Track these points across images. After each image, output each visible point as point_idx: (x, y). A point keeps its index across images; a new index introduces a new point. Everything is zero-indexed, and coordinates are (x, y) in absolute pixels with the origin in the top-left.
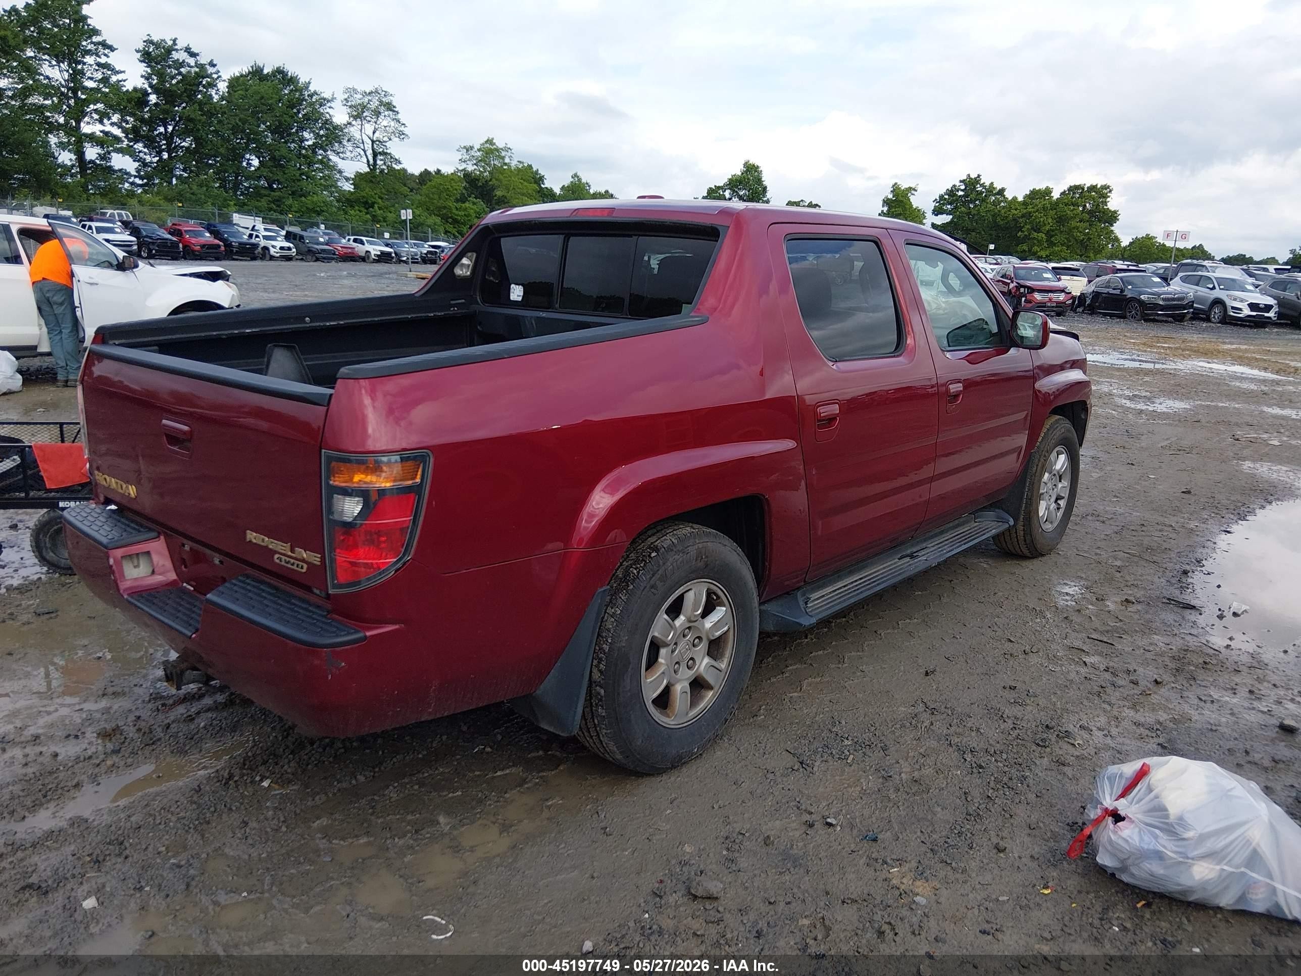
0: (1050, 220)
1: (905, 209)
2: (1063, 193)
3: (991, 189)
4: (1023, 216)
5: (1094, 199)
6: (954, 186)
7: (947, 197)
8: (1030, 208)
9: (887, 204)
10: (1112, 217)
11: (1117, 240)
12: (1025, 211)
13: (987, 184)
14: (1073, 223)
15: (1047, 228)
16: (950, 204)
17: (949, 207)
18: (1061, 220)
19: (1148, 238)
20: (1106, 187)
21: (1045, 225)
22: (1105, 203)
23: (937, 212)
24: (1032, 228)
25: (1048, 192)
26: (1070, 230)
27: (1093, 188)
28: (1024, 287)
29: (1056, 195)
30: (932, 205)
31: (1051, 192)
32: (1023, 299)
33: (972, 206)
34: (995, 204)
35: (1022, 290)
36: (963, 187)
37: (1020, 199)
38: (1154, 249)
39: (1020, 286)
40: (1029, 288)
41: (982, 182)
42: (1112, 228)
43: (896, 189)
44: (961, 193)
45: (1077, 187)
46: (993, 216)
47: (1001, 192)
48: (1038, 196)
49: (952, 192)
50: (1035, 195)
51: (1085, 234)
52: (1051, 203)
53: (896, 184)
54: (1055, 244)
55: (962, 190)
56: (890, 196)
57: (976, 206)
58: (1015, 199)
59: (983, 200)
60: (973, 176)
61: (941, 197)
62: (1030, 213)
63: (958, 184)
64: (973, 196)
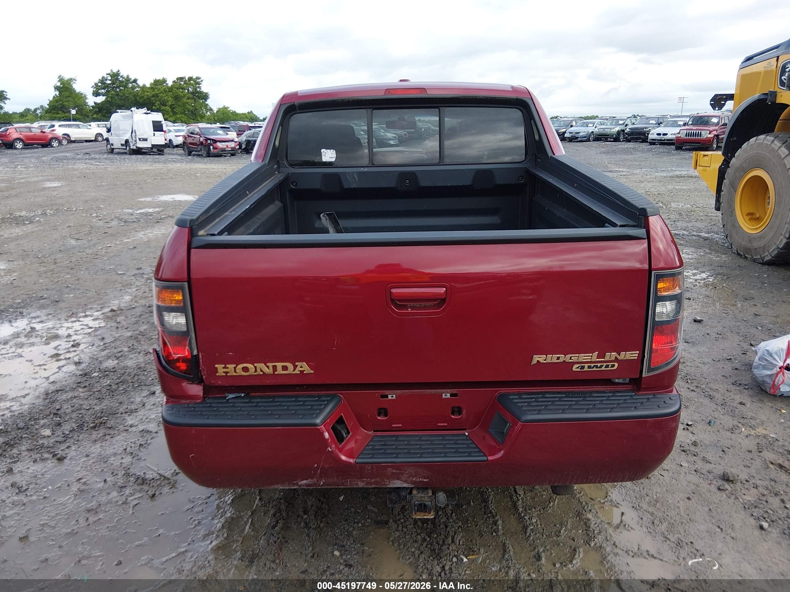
0: (170, 99)
1: (71, 93)
2: (174, 82)
3: (128, 80)
4: (153, 96)
5: (193, 85)
6: (103, 77)
7: (100, 84)
8: (156, 91)
9: (58, 90)
10: (205, 97)
11: (211, 110)
12: (154, 93)
13: (125, 76)
14: (185, 100)
15: (170, 103)
16: (104, 89)
17: (103, 91)
18: (177, 98)
19: (225, 108)
20: (198, 78)
21: (168, 101)
22: (200, 87)
23: (96, 94)
24: (161, 104)
25: (164, 81)
26: (183, 104)
27: (190, 79)
28: (210, 139)
29: (170, 83)
30: (92, 90)
31: (166, 81)
32: (211, 147)
33: (118, 90)
34: (133, 88)
35: (209, 141)
36: (110, 78)
37: (148, 85)
38: (230, 115)
39: (207, 139)
40: (213, 140)
41: (121, 75)
42: (207, 103)
43: (61, 80)
44: (109, 82)
45: (181, 79)
46: (134, 96)
47: (135, 81)
48: (159, 83)
49: (103, 81)
50: (158, 83)
51: (193, 107)
52: (168, 87)
53: (60, 76)
54: (177, 113)
55: (109, 80)
56: (59, 84)
57: (121, 90)
58: (144, 85)
59: (125, 87)
60: (115, 71)
61: (96, 84)
62: (157, 94)
63: (106, 76)
64: (117, 83)
